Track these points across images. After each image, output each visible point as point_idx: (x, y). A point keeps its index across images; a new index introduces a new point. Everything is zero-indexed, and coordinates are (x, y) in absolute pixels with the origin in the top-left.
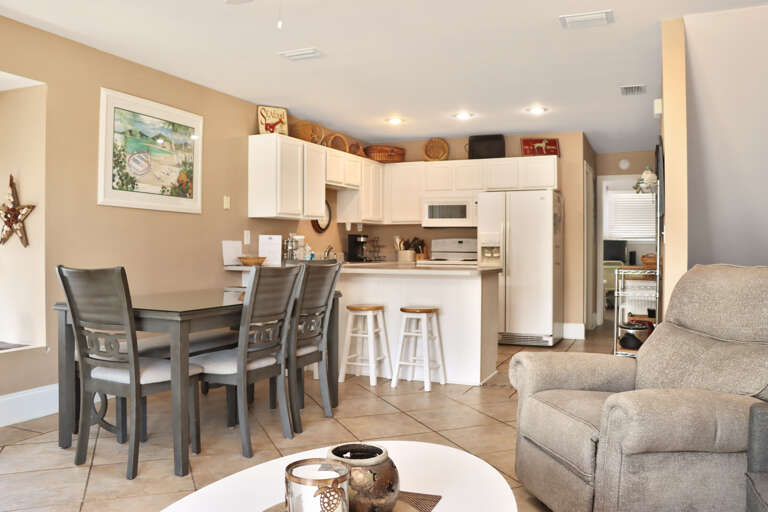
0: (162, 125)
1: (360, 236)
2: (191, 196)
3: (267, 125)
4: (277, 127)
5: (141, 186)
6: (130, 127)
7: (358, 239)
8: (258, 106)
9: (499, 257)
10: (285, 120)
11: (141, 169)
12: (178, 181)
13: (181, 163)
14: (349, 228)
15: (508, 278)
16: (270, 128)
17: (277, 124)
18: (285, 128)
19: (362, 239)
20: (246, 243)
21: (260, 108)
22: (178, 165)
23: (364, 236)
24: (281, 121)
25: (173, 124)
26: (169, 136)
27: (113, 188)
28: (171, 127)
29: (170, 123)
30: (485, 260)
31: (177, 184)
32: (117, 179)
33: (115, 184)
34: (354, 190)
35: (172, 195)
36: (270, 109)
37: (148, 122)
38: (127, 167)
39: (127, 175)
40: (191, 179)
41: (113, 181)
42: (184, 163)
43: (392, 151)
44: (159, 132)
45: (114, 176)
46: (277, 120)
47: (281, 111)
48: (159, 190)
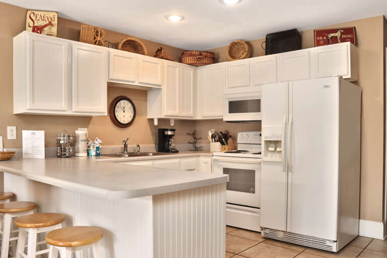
1: (167, 130)
3: (34, 27)
4: (46, 29)
7: (166, 133)
8: (27, 10)
9: (280, 152)
10: (55, 22)
14: (156, 123)
15: (290, 174)
16: (38, 30)
17: (45, 26)
18: (54, 30)
19: (170, 133)
20: (9, 137)
21: (29, 13)
23: (171, 130)
24: (50, 24)
30: (269, 155)
34: (158, 89)
36: (39, 13)
43: (201, 54)
46: (47, 22)
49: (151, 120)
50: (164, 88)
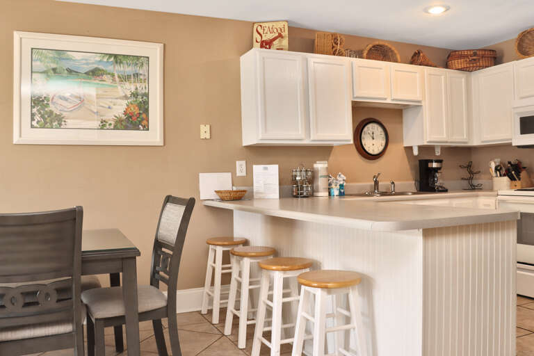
0: (98, 59)
1: (432, 161)
2: (146, 128)
3: (262, 42)
4: (275, 42)
5: (70, 123)
6: (54, 66)
7: (430, 165)
8: (254, 23)
10: (286, 33)
11: (69, 105)
12: (125, 113)
13: (129, 94)
14: (416, 152)
16: (266, 44)
17: (275, 39)
19: (435, 165)
20: (238, 174)
21: (256, 25)
22: (126, 97)
23: (436, 161)
24: (280, 36)
25: (116, 56)
26: (110, 68)
27: (32, 126)
28: (112, 59)
29: (111, 55)
31: (124, 117)
32: (37, 118)
33: (34, 123)
34: (417, 107)
35: (115, 128)
36: (267, 25)
37: (77, 58)
38: (51, 105)
39: (51, 112)
40: (146, 111)
41: (33, 119)
42: (135, 95)
43: (475, 54)
44: (95, 66)
45: (33, 115)
46: (277, 34)
47: (280, 25)
48: (97, 124)
49: (409, 149)
50: (426, 105)
